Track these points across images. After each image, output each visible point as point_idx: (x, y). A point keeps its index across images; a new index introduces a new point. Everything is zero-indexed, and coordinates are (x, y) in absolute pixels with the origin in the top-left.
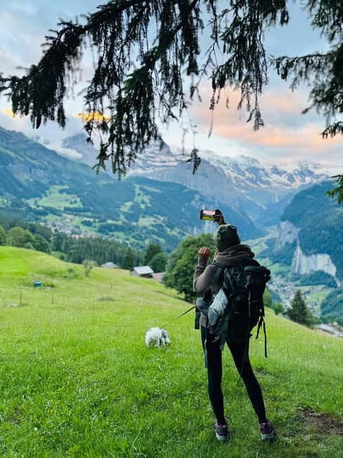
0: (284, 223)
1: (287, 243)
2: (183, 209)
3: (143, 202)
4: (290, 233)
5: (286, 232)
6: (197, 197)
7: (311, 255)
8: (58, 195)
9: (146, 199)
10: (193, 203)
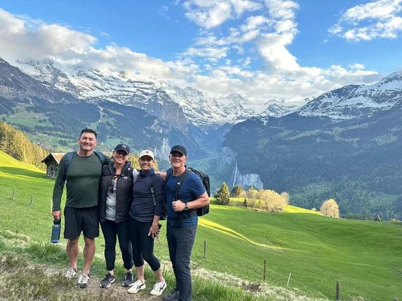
0: (225, 148)
1: (227, 164)
2: (144, 132)
3: (108, 124)
4: (229, 156)
5: (227, 155)
6: (156, 122)
7: (246, 174)
8: (25, 112)
9: (111, 120)
10: (152, 127)
